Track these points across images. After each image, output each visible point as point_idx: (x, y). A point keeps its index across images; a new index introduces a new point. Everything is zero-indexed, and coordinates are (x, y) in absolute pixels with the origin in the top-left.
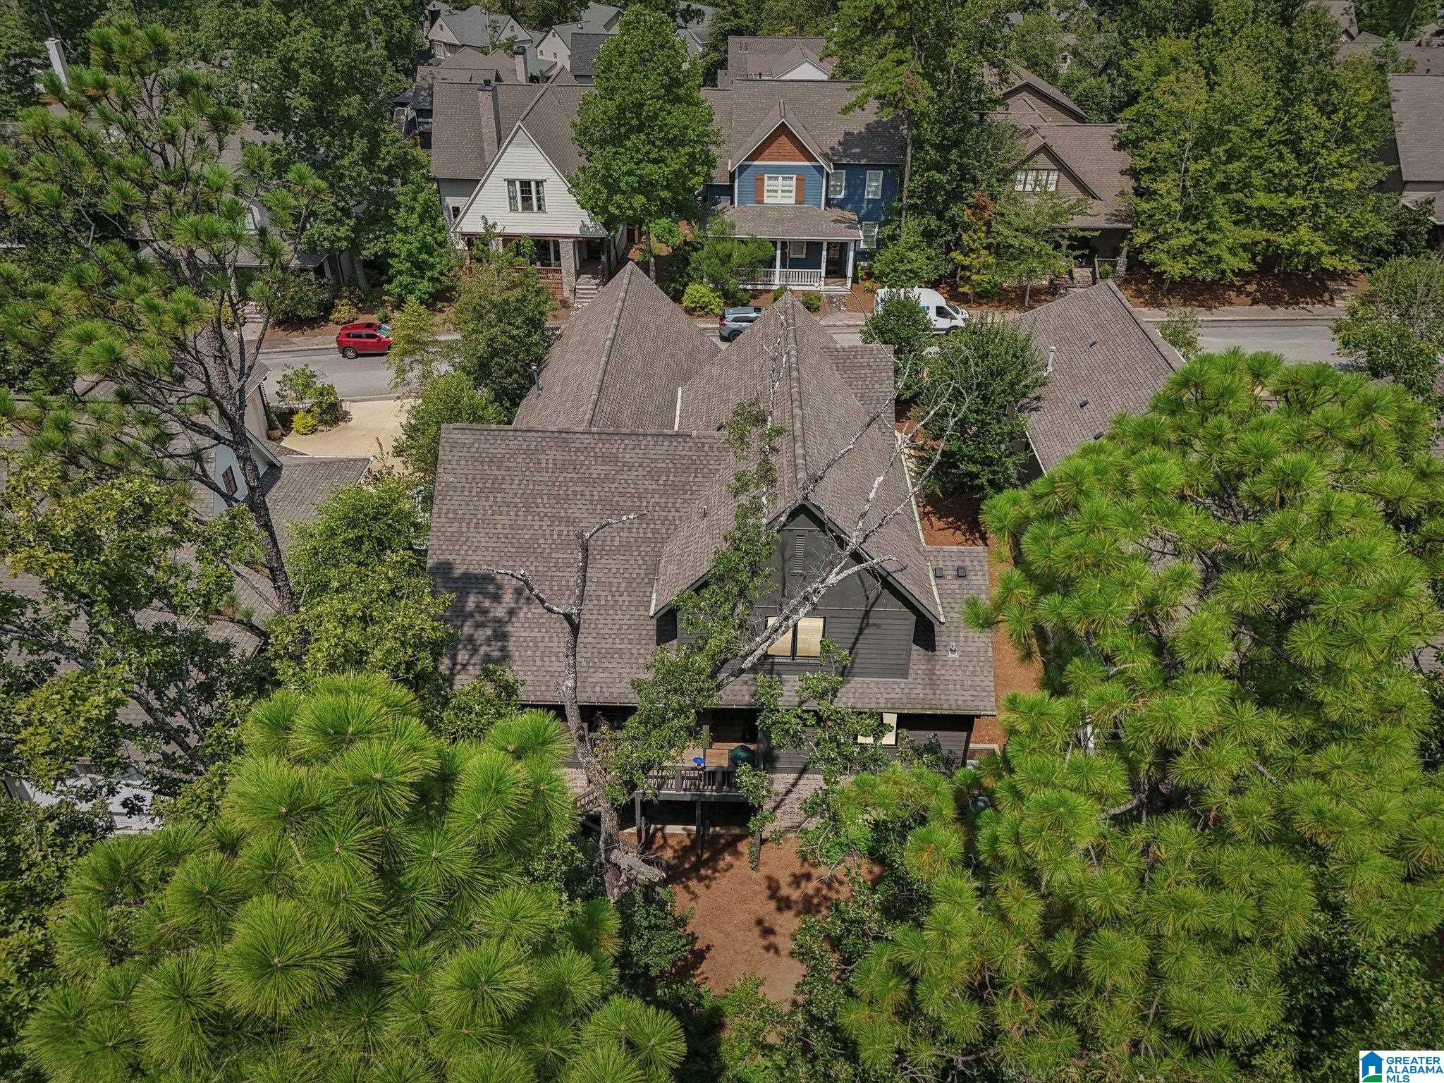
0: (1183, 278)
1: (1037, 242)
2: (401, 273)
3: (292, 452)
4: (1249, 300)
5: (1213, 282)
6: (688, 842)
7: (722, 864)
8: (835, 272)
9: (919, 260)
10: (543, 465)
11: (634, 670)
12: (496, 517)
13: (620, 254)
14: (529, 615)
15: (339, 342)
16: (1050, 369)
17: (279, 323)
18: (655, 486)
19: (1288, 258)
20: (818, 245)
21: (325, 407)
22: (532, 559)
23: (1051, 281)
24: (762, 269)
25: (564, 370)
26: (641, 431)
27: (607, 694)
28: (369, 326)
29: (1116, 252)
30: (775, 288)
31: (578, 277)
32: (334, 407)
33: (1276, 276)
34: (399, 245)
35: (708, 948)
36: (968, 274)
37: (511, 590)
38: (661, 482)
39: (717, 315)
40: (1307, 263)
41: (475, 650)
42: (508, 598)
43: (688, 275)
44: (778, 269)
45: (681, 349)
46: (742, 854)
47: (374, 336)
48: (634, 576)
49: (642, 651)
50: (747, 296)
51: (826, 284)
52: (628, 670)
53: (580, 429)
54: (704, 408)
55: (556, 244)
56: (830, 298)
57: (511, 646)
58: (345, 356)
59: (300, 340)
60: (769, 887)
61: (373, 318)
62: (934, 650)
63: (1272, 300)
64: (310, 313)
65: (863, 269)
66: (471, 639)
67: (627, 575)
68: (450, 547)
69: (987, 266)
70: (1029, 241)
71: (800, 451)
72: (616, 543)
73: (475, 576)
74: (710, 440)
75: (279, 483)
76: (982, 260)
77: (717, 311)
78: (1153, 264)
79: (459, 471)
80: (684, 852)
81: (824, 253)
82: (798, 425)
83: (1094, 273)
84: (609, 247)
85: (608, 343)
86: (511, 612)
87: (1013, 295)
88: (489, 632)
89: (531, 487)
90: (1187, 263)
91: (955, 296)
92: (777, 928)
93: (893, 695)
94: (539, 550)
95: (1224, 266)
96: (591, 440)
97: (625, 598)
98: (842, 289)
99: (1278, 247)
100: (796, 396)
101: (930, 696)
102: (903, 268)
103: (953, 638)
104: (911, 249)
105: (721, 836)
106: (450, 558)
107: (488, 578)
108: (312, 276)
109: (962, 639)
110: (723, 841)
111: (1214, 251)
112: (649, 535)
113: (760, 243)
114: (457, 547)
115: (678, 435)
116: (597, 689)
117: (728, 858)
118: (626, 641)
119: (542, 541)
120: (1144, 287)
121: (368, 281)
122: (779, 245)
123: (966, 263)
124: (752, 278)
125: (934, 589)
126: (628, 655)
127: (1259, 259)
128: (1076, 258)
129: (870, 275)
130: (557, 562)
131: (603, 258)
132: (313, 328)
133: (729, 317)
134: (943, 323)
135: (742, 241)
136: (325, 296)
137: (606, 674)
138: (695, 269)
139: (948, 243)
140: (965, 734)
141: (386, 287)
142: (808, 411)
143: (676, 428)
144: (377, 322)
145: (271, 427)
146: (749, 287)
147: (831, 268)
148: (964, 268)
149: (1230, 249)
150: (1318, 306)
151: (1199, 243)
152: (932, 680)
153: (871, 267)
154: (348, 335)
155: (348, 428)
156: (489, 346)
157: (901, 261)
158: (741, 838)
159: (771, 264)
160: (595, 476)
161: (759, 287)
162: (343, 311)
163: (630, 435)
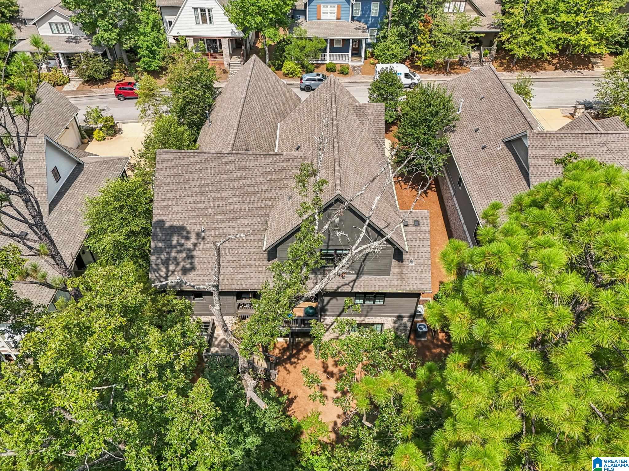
0: (524, 57)
1: (454, 40)
2: (144, 56)
3: (90, 154)
4: (554, 68)
5: (538, 59)
6: (286, 346)
7: (301, 356)
8: (356, 54)
9: (396, 49)
10: (209, 171)
11: (257, 273)
12: (186, 198)
13: (252, 44)
14: (205, 247)
15: (115, 92)
16: (460, 110)
17: (86, 82)
18: (265, 181)
19: (573, 47)
20: (348, 40)
21: (108, 127)
22: (205, 219)
23: (460, 60)
24: (320, 53)
25: (222, 113)
26: (258, 152)
27: (244, 286)
28: (130, 84)
29: (491, 43)
30: (327, 62)
31: (231, 58)
32: (113, 127)
33: (567, 55)
34: (142, 42)
35: (295, 397)
36: (420, 56)
37: (195, 235)
38: (268, 179)
39: (299, 77)
40: (583, 50)
41: (178, 264)
42: (193, 238)
43: (285, 57)
44: (328, 53)
45: (280, 100)
46: (311, 351)
47: (133, 89)
48: (256, 227)
49: (261, 264)
50: (313, 67)
51: (352, 61)
52: (254, 273)
53: (227, 152)
54: (290, 136)
55: (220, 40)
56: (354, 67)
57: (196, 262)
58: (119, 99)
59: (97, 90)
60: (323, 367)
61: (131, 79)
62: (402, 262)
63: (565, 68)
64: (101, 77)
65: (369, 52)
66: (175, 259)
67: (252, 227)
68: (164, 213)
69: (429, 52)
70: (450, 40)
71: (337, 168)
72: (247, 210)
73: (177, 228)
74: (293, 157)
75: (83, 173)
76: (427, 49)
77: (299, 75)
78: (510, 50)
79: (166, 174)
80: (284, 351)
81: (351, 45)
82: (336, 152)
83: (480, 54)
84: (246, 42)
85: (243, 100)
86: (195, 245)
87: (441, 66)
88: (184, 255)
89: (203, 182)
90: (526, 50)
91: (413, 66)
92: (327, 387)
93: (382, 284)
94: (209, 214)
95: (543, 51)
96: (232, 158)
97: (252, 238)
98: (359, 62)
99: (569, 42)
100: (335, 135)
101: (401, 284)
102: (388, 53)
103: (412, 256)
104: (393, 44)
105: (301, 342)
106: (163, 218)
107: (183, 228)
108: (101, 58)
109: (416, 256)
110: (302, 345)
111: (539, 44)
112: (263, 206)
113: (319, 40)
114: (167, 213)
115: (276, 155)
116: (239, 283)
117: (305, 353)
118: (253, 259)
119: (210, 210)
120: (504, 61)
121: (129, 59)
122: (329, 41)
123: (419, 51)
124: (316, 58)
125: (403, 233)
126: (254, 266)
127: (560, 47)
128: (472, 47)
129: (372, 55)
130: (217, 221)
131: (243, 48)
132: (103, 84)
133: (305, 79)
134: (408, 81)
135: (311, 39)
136: (108, 68)
137: (243, 276)
138: (288, 54)
139: (410, 40)
140: (417, 299)
141: (137, 63)
142: (341, 143)
143: (276, 151)
144: (134, 81)
145: (83, 137)
146: (315, 62)
147: (354, 52)
148: (418, 53)
149: (547, 43)
150: (586, 70)
151: (532, 40)
152: (401, 276)
153: (373, 52)
154: (119, 89)
155: (121, 137)
156: (184, 100)
157: (388, 50)
158: (310, 343)
159: (325, 50)
160: (235, 176)
161: (319, 62)
162: (117, 75)
163: (253, 154)
